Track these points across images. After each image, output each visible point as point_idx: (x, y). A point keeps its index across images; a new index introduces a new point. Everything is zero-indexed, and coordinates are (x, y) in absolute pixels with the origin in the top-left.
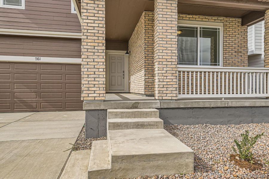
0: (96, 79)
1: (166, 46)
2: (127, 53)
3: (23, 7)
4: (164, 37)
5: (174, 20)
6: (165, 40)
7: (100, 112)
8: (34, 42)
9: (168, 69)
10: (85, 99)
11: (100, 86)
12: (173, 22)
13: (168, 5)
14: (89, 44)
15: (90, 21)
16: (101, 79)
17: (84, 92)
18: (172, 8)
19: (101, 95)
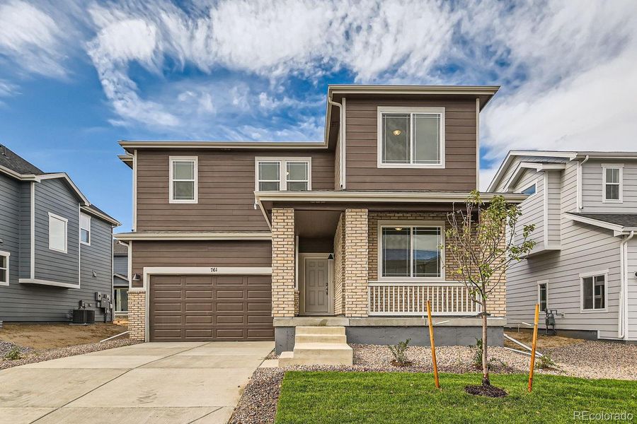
0: (285, 296)
1: (355, 260)
2: (331, 257)
3: (195, 201)
4: (353, 250)
5: (364, 232)
6: (355, 253)
7: (289, 329)
8: (210, 248)
9: (358, 285)
10: (275, 315)
11: (290, 303)
12: (363, 235)
13: (357, 217)
14: (279, 262)
15: (280, 240)
17: (275, 309)
18: (362, 220)
19: (290, 312)
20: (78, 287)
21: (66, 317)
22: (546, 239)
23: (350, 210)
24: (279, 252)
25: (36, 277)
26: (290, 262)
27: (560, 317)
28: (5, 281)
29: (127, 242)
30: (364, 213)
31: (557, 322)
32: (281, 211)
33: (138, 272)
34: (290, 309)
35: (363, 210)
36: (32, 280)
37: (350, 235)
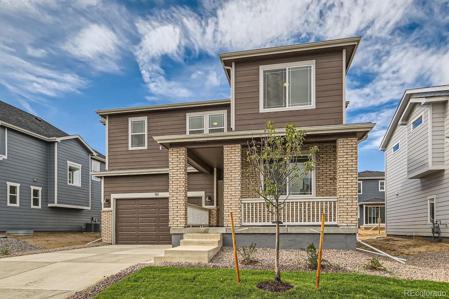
0: (178, 212)
1: (231, 183)
3: (146, 147)
4: (229, 176)
5: (238, 162)
6: (230, 178)
9: (232, 202)
10: (171, 226)
12: (237, 164)
13: (232, 150)
14: (174, 187)
15: (174, 171)
16: (182, 212)
17: (171, 221)
18: (236, 152)
19: (182, 223)
20: (89, 208)
21: (82, 228)
22: (430, 161)
23: (226, 146)
24: (174, 180)
25: (58, 203)
26: (182, 186)
27: (444, 226)
28: (38, 206)
29: (101, 177)
30: (238, 148)
31: (442, 230)
32: (175, 150)
33: (107, 197)
34: (182, 221)
35: (237, 145)
36: (56, 204)
37: (226, 165)
